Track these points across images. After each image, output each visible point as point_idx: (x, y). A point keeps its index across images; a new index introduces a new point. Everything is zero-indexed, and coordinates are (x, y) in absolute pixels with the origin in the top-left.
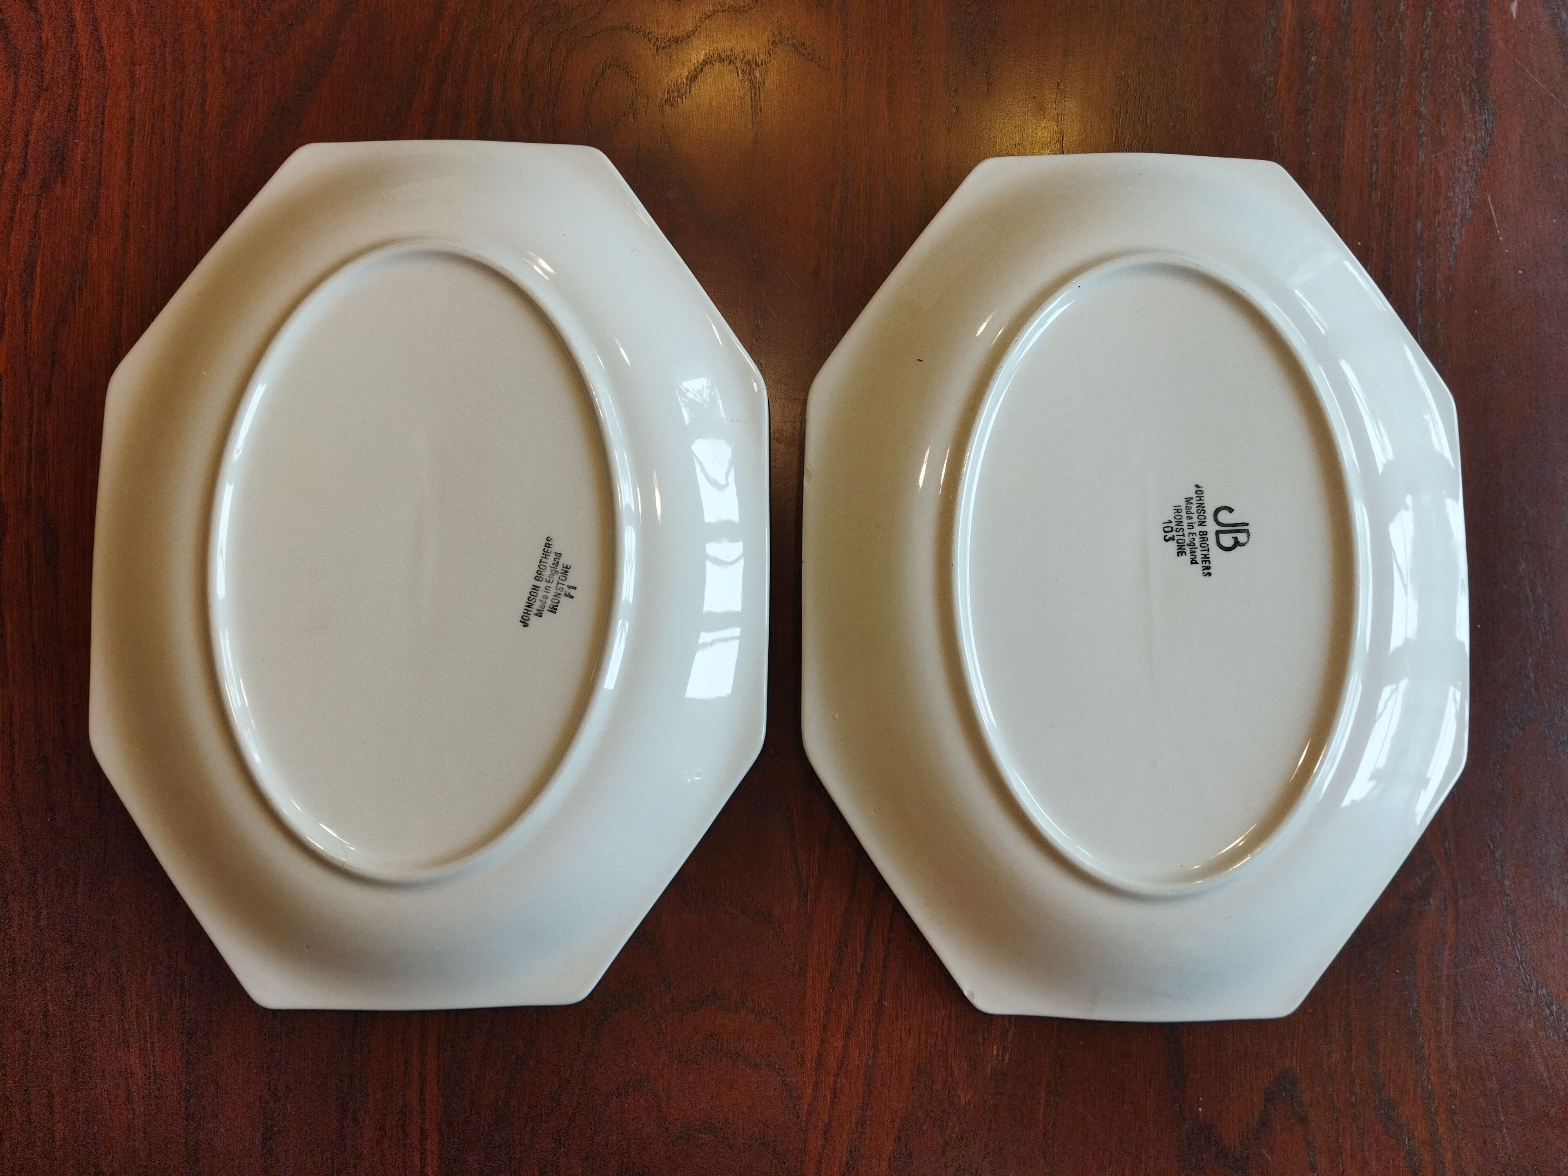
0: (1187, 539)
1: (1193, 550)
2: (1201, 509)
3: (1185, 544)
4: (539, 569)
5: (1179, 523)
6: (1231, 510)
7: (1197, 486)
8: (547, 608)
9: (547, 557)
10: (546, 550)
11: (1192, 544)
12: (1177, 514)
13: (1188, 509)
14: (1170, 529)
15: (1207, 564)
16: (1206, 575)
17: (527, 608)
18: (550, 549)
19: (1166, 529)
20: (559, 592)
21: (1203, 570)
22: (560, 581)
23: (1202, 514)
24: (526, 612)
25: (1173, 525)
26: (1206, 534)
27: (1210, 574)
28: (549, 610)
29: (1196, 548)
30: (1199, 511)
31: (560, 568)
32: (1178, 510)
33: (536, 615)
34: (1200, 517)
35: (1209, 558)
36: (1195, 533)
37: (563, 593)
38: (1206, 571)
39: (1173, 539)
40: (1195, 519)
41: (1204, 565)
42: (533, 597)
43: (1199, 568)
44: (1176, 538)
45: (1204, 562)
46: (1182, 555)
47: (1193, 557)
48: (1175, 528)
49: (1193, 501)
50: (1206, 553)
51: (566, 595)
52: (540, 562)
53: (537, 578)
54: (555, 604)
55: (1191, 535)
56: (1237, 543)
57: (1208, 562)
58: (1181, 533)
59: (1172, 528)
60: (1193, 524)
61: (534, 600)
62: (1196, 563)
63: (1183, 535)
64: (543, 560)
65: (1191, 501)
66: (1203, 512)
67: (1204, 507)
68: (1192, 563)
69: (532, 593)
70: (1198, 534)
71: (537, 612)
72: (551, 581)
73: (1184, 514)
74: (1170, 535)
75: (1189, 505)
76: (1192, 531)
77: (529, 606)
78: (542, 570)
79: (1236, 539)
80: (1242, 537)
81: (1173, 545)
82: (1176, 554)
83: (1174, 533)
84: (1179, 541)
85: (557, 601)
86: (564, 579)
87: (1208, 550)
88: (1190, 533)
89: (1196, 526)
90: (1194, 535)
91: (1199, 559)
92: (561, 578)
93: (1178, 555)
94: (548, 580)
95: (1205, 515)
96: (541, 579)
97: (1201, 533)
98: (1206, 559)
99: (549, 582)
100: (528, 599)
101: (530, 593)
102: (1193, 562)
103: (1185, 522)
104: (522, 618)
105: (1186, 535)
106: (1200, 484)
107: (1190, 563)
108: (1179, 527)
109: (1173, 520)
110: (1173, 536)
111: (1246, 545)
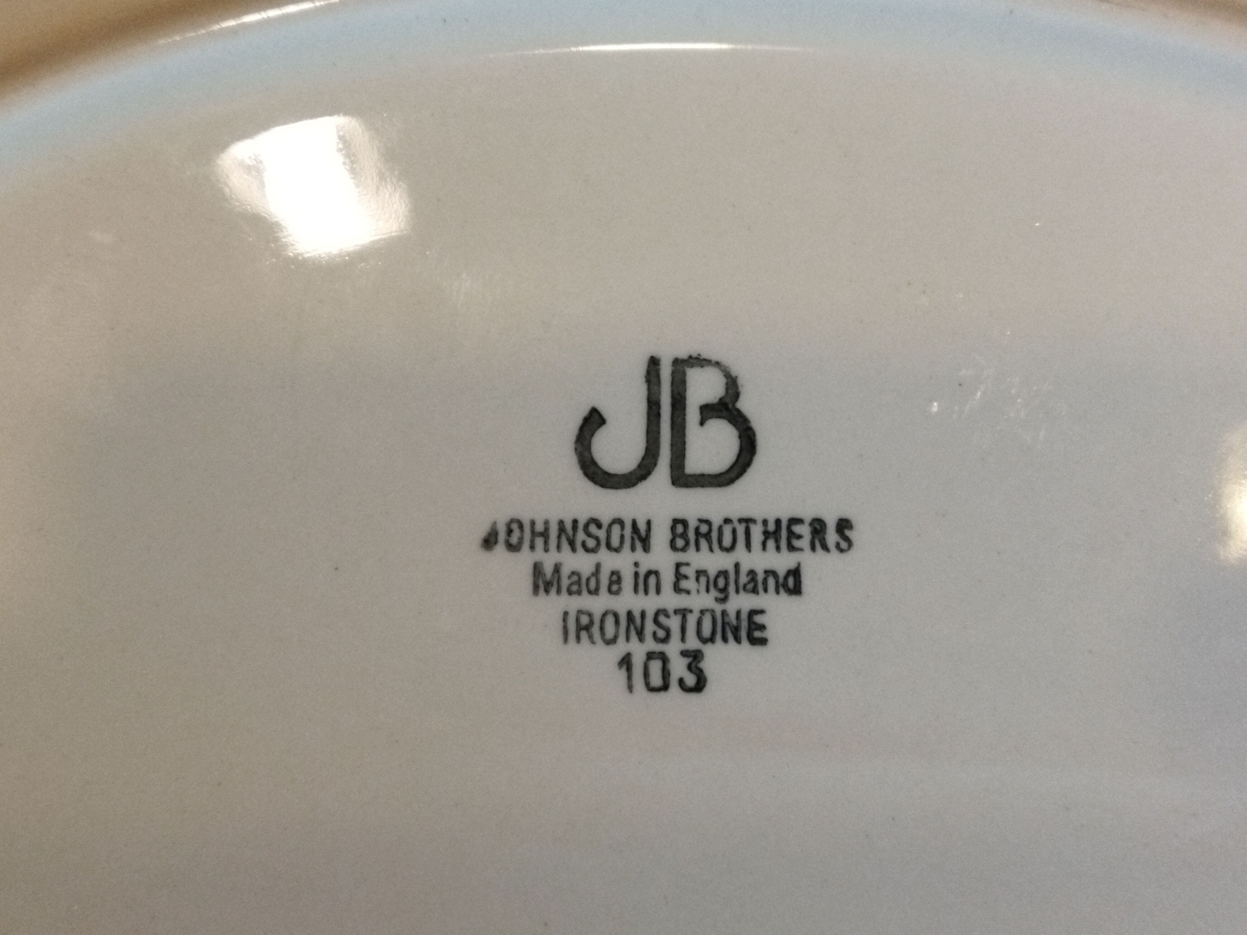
0: (700, 600)
1: (743, 579)
2: (581, 536)
3: (718, 608)
5: (634, 626)
6: (594, 421)
7: (489, 542)
11: (721, 584)
12: (595, 630)
13: (579, 585)
14: (656, 667)
15: (804, 530)
16: (847, 540)
19: (656, 679)
21: (825, 548)
23: (602, 534)
25: (639, 651)
26: (685, 523)
27: (844, 525)
29: (737, 566)
30: (591, 543)
32: (583, 631)
34: (615, 542)
35: (778, 522)
36: (678, 565)
38: (832, 537)
39: (694, 657)
40: (622, 562)
41: (804, 543)
43: (815, 564)
44: (693, 643)
45: (796, 543)
46: (762, 627)
47: (771, 582)
48: (651, 645)
49: (549, 561)
50: (757, 532)
55: (684, 584)
56: (726, 408)
57: (797, 529)
58: (674, 623)
59: (650, 656)
60: (642, 571)
62: (796, 573)
63: (683, 613)
65: (548, 570)
66: (593, 529)
67: (575, 522)
68: (796, 590)
70: (681, 557)
73: (596, 605)
74: (678, 667)
75: (565, 582)
76: (668, 578)
79: (708, 411)
80: (704, 388)
81: (720, 659)
82: (758, 649)
83: (673, 649)
84: (707, 631)
87: (748, 521)
88: (677, 589)
89: (648, 562)
90: (684, 570)
91: (780, 560)
93: (763, 642)
95: (605, 521)
97: (680, 543)
98: (781, 533)
102: (792, 584)
103: (631, 602)
105: (681, 601)
106: (483, 531)
107: (794, 598)
108: (650, 627)
109: (621, 648)
110: (684, 654)
111: (734, 373)
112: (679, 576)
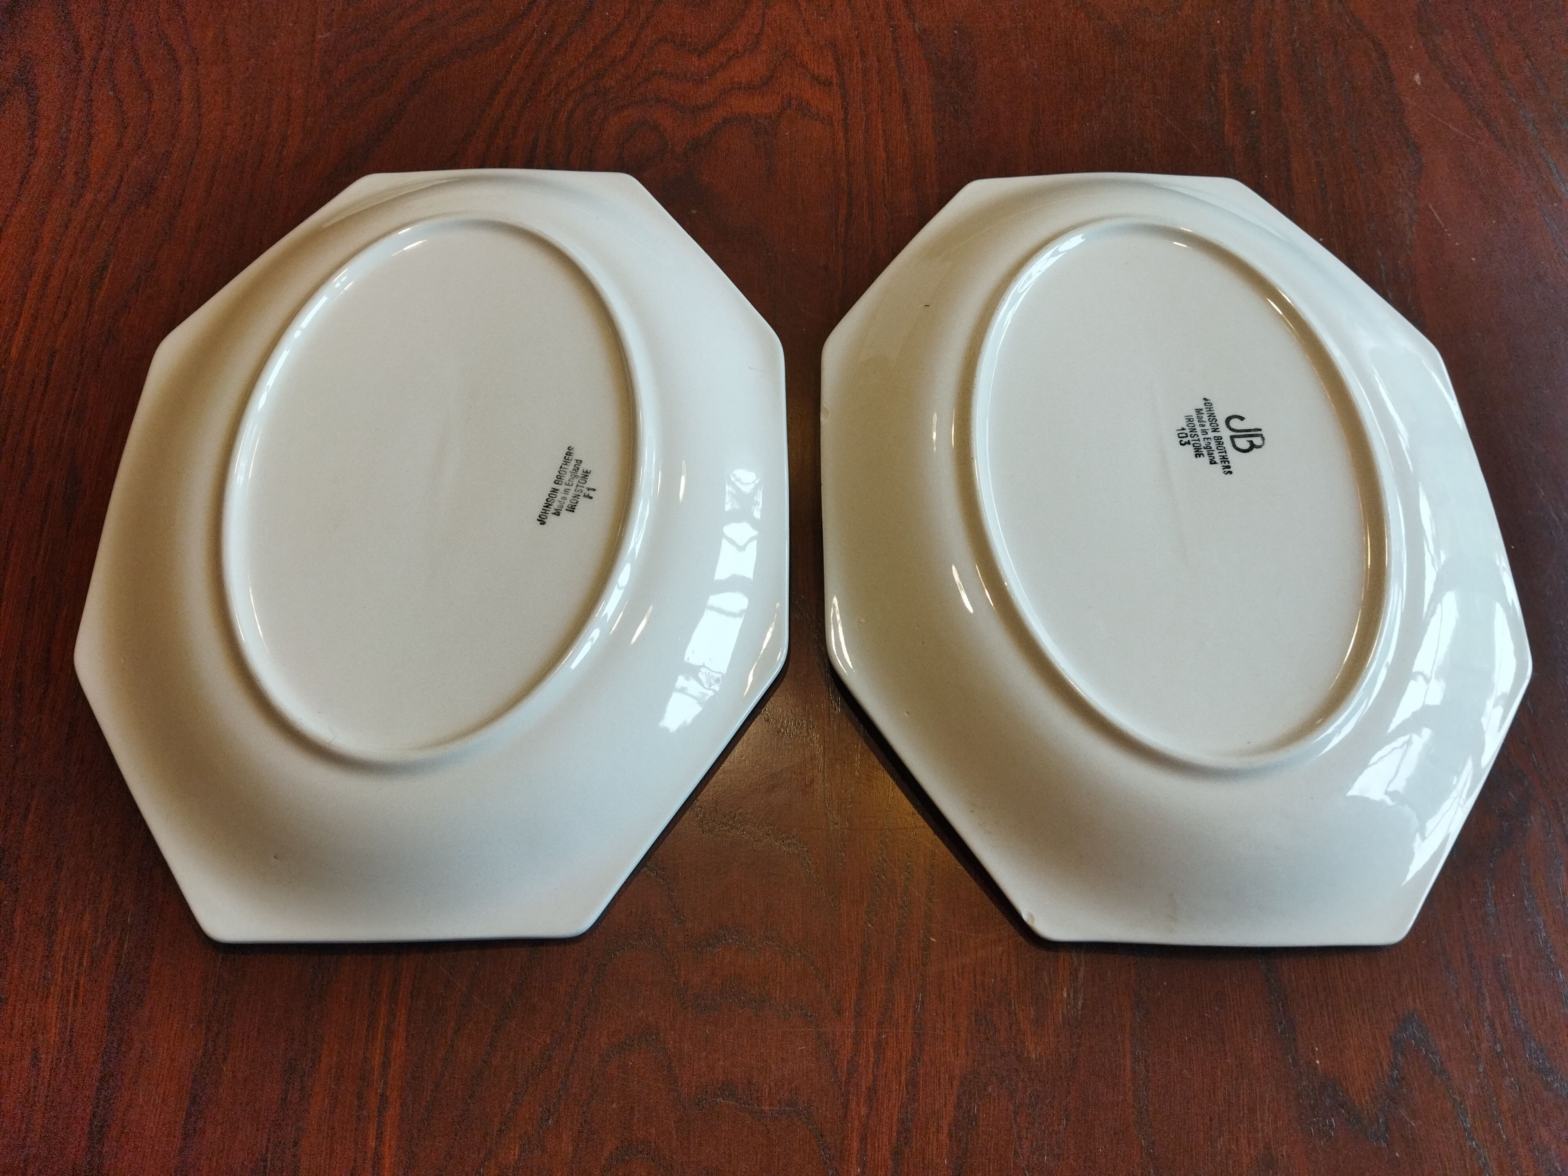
0: (1203, 444)
1: (1211, 452)
2: (1212, 418)
3: (1202, 447)
4: (558, 474)
5: (1193, 430)
6: (1242, 418)
7: (1205, 399)
8: (565, 507)
9: (567, 464)
10: (567, 458)
11: (1208, 447)
12: (1190, 422)
13: (1200, 420)
14: (1184, 435)
15: (1227, 464)
16: (1227, 474)
17: (545, 508)
18: (570, 457)
19: (1181, 435)
20: (578, 494)
21: (1224, 469)
22: (579, 484)
23: (1213, 422)
24: (544, 511)
25: (1187, 431)
26: (1221, 439)
27: (1231, 472)
28: (566, 510)
29: (1214, 451)
30: (1211, 420)
31: (580, 473)
32: (1189, 420)
33: (554, 514)
34: (1212, 425)
35: (1227, 459)
36: (1210, 438)
37: (582, 495)
38: (1227, 470)
39: (1189, 443)
40: (1208, 426)
41: (1223, 464)
42: (551, 498)
43: (1219, 467)
44: (1192, 442)
45: (1223, 462)
46: (1200, 457)
47: (1212, 458)
48: (1189, 434)
49: (1204, 412)
50: (1223, 454)
51: (585, 496)
52: (561, 467)
53: (557, 482)
54: (573, 504)
55: (1206, 440)
56: (1253, 446)
57: (1227, 462)
58: (1196, 438)
59: (1186, 434)
60: (1207, 431)
61: (552, 501)
62: (1215, 463)
63: (1199, 440)
64: (563, 466)
65: (1201, 412)
66: (1215, 420)
67: (1215, 416)
68: (1211, 463)
69: (551, 495)
70: (1212, 439)
71: (555, 511)
72: (570, 484)
73: (1196, 422)
74: (1185, 440)
75: (1199, 415)
76: (1207, 436)
77: (547, 507)
78: (561, 475)
79: (1251, 442)
80: (1257, 441)
81: (1190, 449)
82: (1194, 456)
83: (1189, 438)
84: (1195, 445)
85: (576, 502)
86: (584, 482)
87: (1226, 452)
88: (1204, 439)
89: (1210, 432)
91: (1217, 459)
92: (581, 481)
93: (1196, 457)
94: (567, 483)
95: (1217, 422)
96: (560, 483)
97: (1216, 438)
98: (1224, 459)
99: (568, 485)
100: (547, 500)
101: (549, 495)
102: (1213, 462)
103: (1199, 429)
104: (540, 517)
105: (1202, 440)
106: (1207, 398)
107: (1209, 463)
108: (1194, 433)
109: (1187, 428)
110: (1189, 441)
111: (1263, 447)
112: (1208, 439)
